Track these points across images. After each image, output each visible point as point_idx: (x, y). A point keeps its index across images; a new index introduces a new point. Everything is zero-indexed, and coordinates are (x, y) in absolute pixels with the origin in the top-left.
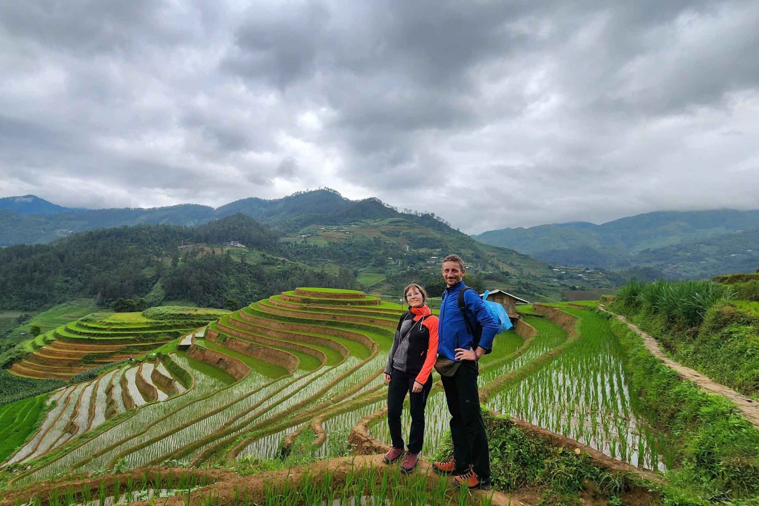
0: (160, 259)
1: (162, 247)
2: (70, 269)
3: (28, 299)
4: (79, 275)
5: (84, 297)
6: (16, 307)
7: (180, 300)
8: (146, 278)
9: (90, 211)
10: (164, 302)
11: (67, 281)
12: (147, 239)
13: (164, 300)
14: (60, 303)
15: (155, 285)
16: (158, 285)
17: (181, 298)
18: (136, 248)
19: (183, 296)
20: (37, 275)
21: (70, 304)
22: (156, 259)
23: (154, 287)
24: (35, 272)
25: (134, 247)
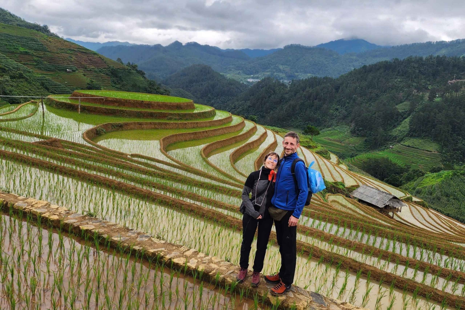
0: (421, 93)
1: (429, 81)
2: (341, 99)
3: (307, 121)
4: (347, 105)
5: (346, 124)
6: (299, 126)
7: (423, 138)
8: (398, 112)
9: (393, 47)
10: (407, 138)
11: (337, 109)
12: (414, 72)
13: (406, 136)
14: (328, 127)
15: (405, 120)
16: (407, 120)
17: (424, 136)
18: (400, 81)
19: (427, 134)
20: (316, 102)
21: (334, 129)
22: (416, 94)
23: (403, 122)
24: (316, 99)
25: (399, 80)
